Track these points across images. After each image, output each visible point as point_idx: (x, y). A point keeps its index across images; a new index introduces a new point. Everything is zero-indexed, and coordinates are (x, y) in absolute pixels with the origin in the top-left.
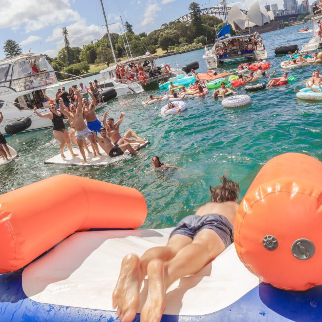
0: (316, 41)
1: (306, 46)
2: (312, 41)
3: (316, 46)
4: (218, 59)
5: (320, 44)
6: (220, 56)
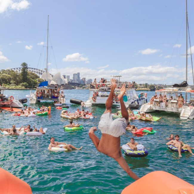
0: (91, 102)
2: (88, 101)
3: (90, 104)
4: (37, 99)
5: (93, 104)
6: (38, 97)
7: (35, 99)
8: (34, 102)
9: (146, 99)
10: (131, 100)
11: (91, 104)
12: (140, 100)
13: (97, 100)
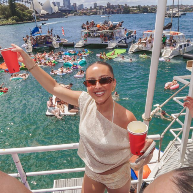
0: (83, 42)
1: (78, 44)
2: (81, 42)
5: (84, 44)
6: (33, 45)
7: (31, 47)
8: (31, 50)
9: (135, 36)
10: (118, 39)
11: (83, 44)
12: (128, 38)
13: (88, 41)
